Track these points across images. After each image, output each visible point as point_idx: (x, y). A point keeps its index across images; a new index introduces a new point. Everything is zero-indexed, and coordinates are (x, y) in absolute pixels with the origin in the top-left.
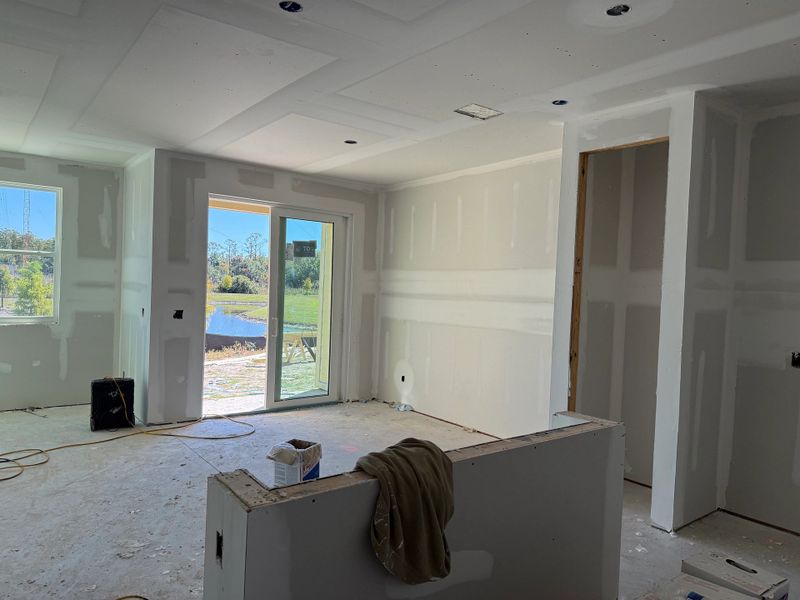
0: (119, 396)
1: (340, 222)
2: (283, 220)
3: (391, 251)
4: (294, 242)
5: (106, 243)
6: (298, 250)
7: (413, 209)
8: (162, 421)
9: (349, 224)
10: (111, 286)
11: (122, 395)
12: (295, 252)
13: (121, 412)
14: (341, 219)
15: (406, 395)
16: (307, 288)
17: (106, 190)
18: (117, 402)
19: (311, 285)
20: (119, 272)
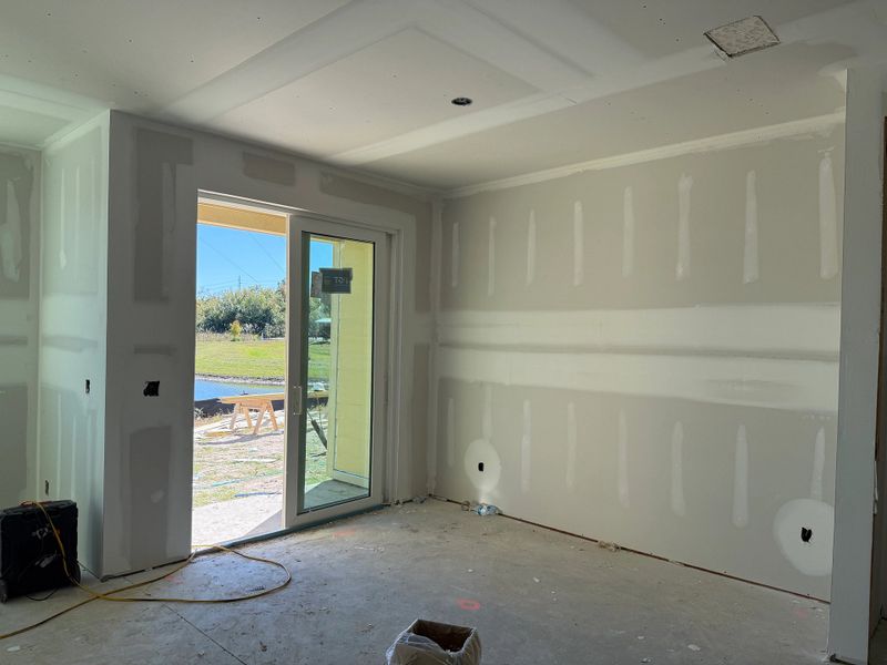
0: (51, 535)
1: (382, 241)
2: (306, 236)
3: (454, 284)
4: (322, 270)
5: (12, 272)
6: (328, 282)
7: (493, 223)
8: (128, 569)
9: (394, 244)
10: (19, 342)
11: (56, 533)
12: (323, 285)
13: (57, 563)
14: (384, 237)
15: (487, 490)
16: (235, 333)
17: (10, 186)
18: (49, 545)
19: (240, 329)
20: (35, 318)
